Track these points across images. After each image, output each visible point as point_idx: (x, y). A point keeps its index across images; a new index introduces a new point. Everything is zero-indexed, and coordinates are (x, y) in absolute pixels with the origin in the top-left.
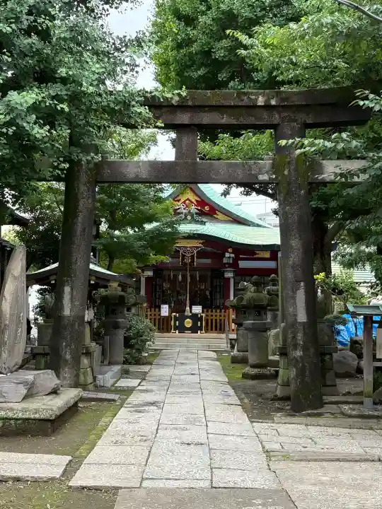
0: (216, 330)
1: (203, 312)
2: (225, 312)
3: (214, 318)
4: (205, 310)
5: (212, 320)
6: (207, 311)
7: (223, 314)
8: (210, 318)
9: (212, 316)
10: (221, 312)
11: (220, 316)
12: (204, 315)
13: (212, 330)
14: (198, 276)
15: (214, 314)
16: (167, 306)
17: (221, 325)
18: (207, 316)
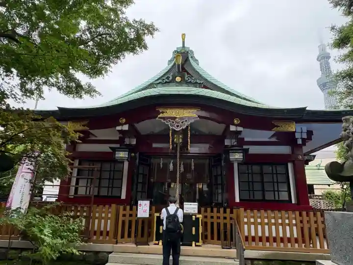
0: (219, 239)
1: (199, 212)
2: (232, 212)
3: (215, 221)
4: (203, 209)
5: (212, 224)
6: (206, 211)
7: (228, 215)
8: (209, 221)
9: (212, 217)
10: (225, 212)
11: (225, 218)
12: (200, 216)
13: (212, 238)
14: (193, 164)
15: (215, 214)
16: (147, 203)
17: (225, 232)
18: (206, 217)
